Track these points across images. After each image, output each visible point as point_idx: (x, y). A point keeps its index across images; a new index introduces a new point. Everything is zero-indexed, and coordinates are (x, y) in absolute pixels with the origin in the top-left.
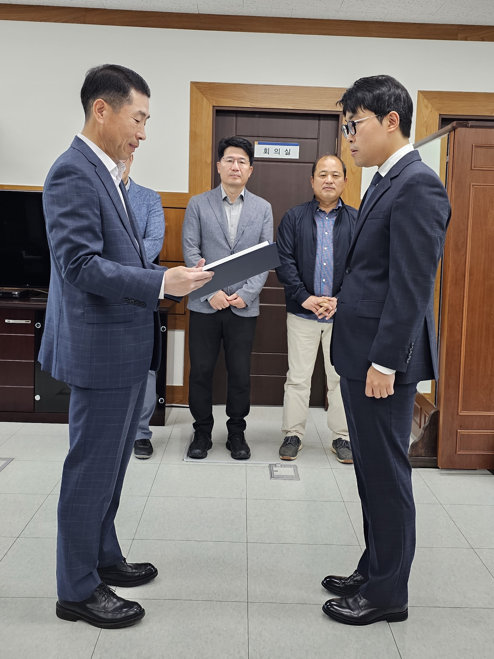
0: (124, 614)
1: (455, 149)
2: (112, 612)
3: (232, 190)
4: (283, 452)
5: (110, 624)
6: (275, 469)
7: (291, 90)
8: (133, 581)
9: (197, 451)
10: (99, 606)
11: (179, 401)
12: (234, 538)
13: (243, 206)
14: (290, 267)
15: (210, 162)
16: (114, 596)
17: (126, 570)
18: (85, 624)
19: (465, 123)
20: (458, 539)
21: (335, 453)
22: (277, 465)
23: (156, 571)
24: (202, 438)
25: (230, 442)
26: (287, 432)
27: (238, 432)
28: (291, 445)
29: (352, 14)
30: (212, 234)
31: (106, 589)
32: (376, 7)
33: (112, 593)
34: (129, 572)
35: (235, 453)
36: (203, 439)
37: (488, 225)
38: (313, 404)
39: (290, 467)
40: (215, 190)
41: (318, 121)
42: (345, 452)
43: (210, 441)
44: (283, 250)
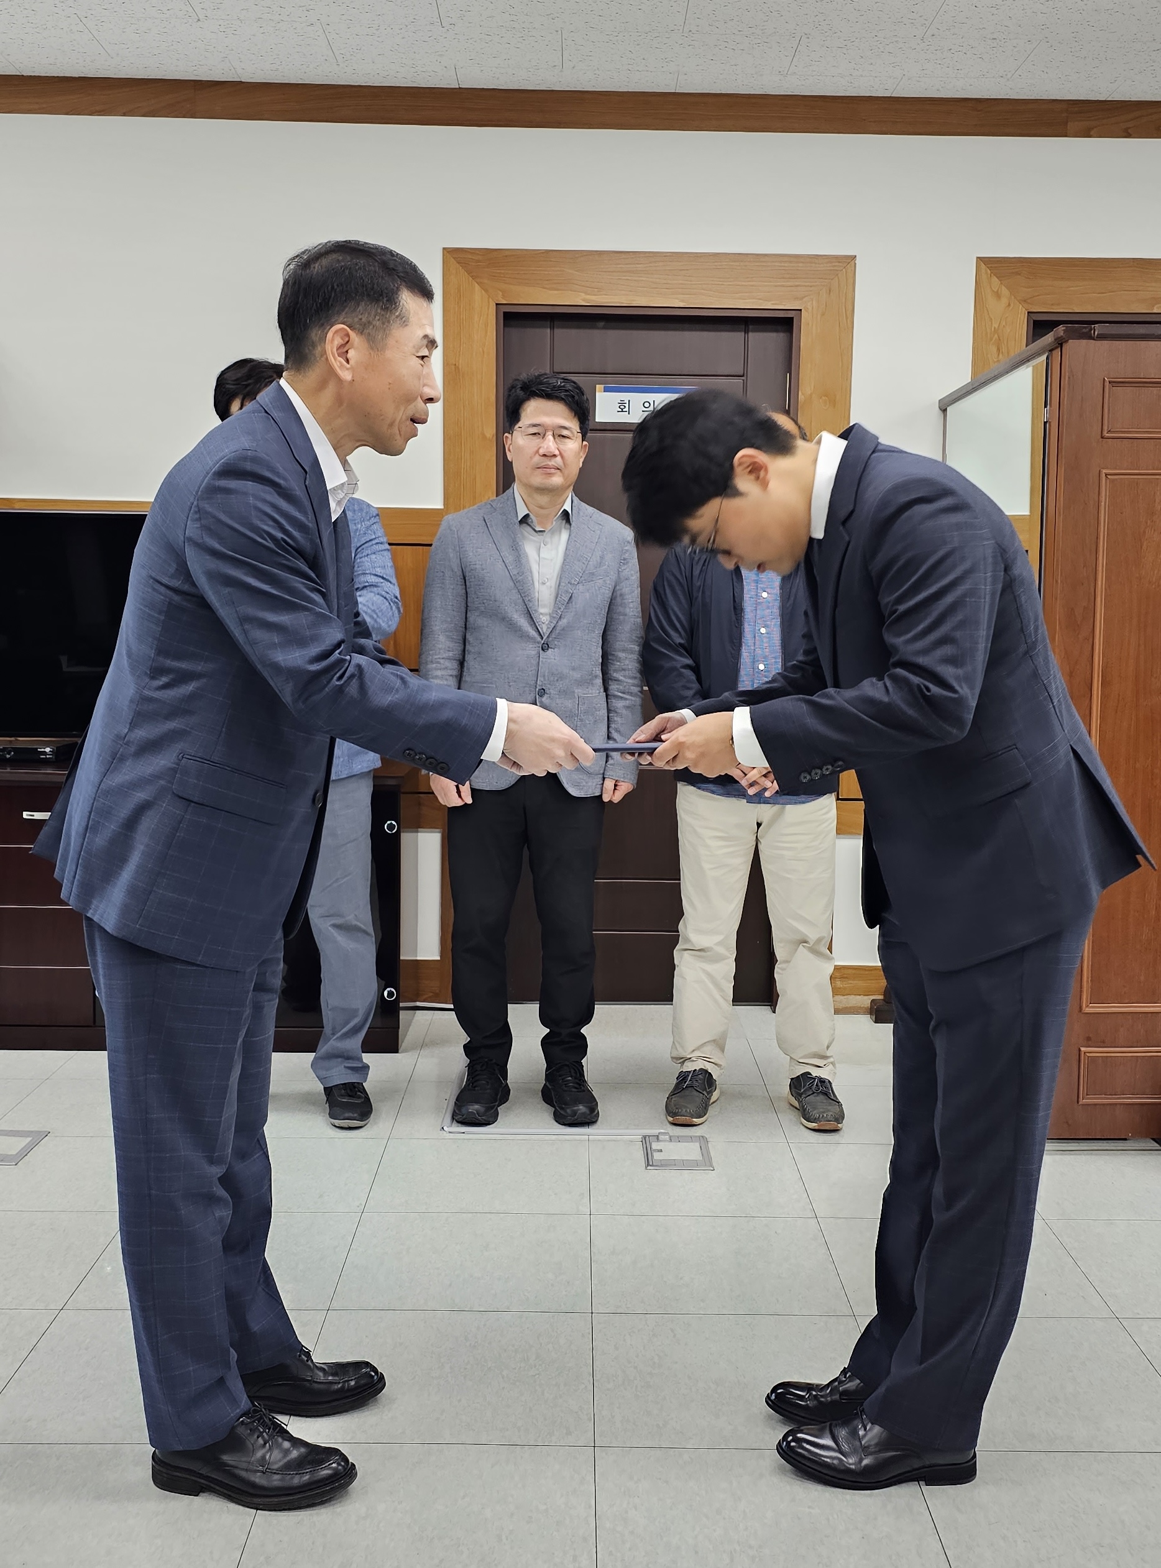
0: (307, 1477)
1: (1064, 390)
2: (280, 1472)
3: (543, 499)
4: (675, 1106)
5: (276, 1500)
6: (655, 1146)
7: (680, 262)
8: (329, 1402)
9: (474, 1108)
10: (250, 1459)
11: (431, 994)
12: (562, 1304)
13: (570, 535)
14: (681, 675)
15: (493, 436)
16: (285, 1434)
17: (311, 1376)
18: (218, 1501)
19: (1085, 328)
20: (1082, 1296)
21: (796, 1108)
22: (661, 1137)
23: (382, 1378)
24: (485, 1076)
25: (550, 1087)
26: (684, 1060)
27: (568, 1063)
28: (693, 1090)
29: (819, 81)
30: (497, 604)
31: (264, 1420)
32: (874, 64)
33: (278, 1428)
34: (318, 1381)
35: (562, 1112)
36: (488, 1080)
37: (1143, 566)
38: (741, 996)
39: (692, 1142)
40: (500, 500)
41: (743, 333)
42: (819, 1104)
43: (503, 1086)
44: (663, 634)
